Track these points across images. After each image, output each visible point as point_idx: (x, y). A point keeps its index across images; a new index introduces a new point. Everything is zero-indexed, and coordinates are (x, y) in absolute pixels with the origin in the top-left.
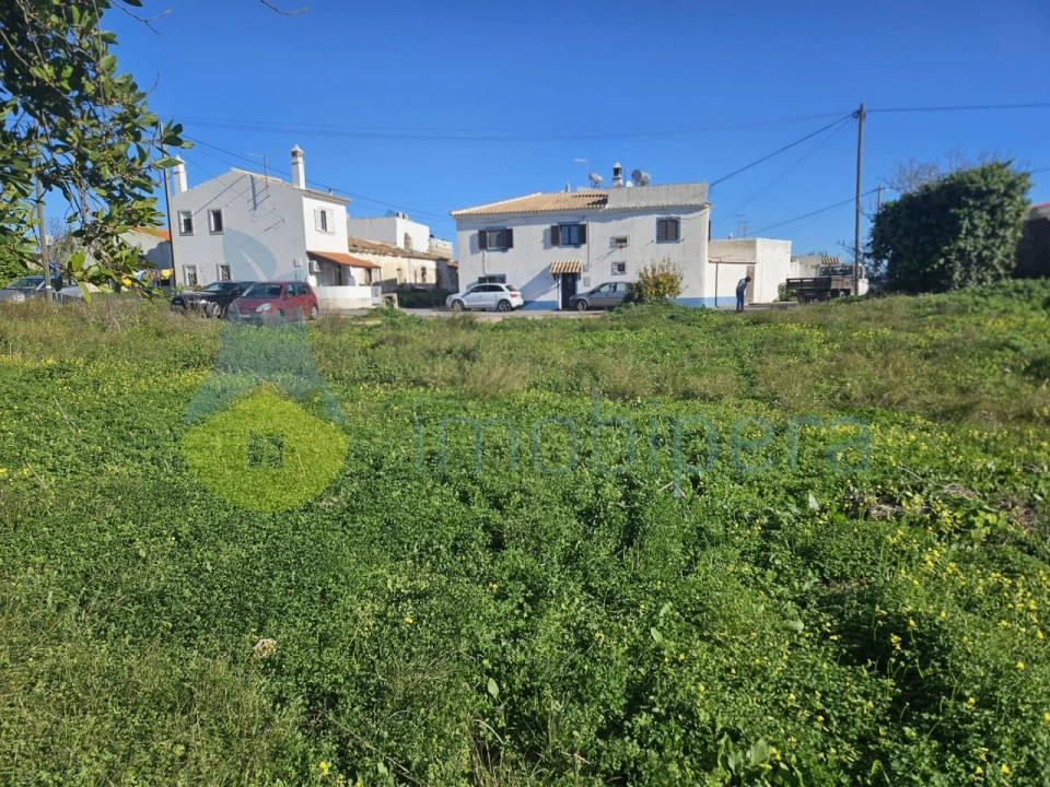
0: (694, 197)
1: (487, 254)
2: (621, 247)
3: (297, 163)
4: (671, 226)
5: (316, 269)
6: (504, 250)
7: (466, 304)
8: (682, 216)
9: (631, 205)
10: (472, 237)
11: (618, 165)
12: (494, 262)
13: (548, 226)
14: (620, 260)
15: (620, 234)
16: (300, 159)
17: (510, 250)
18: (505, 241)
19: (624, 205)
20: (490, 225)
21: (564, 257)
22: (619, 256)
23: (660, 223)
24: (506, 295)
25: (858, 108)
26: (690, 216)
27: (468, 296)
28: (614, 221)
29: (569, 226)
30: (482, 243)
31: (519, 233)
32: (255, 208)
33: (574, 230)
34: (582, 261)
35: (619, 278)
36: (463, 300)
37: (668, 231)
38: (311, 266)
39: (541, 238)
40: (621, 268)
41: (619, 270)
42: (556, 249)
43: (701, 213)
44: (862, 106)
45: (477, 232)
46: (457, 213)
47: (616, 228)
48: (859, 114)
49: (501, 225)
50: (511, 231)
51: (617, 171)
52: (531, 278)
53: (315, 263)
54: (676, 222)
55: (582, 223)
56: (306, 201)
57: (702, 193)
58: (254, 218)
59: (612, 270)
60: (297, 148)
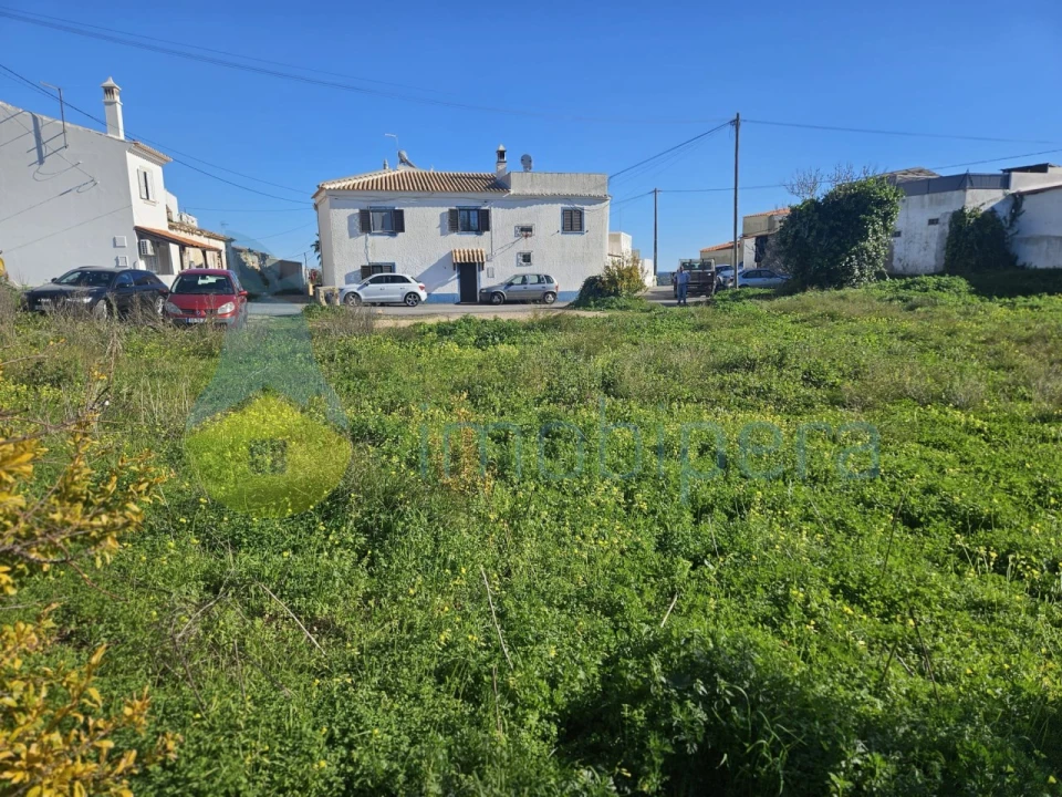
0: (596, 188)
1: (370, 238)
2: (526, 236)
3: (113, 103)
4: (576, 217)
5: (150, 251)
6: (393, 234)
7: (363, 297)
8: (586, 207)
9: (537, 191)
10: (350, 218)
11: (502, 148)
12: (381, 248)
13: (446, 209)
14: (526, 251)
15: (525, 223)
16: (117, 98)
17: (400, 234)
18: (395, 223)
19: (529, 191)
20: (374, 204)
21: (465, 244)
22: (524, 245)
23: (565, 212)
24: (414, 287)
25: (735, 117)
26: (593, 207)
27: (366, 288)
28: (518, 208)
29: (469, 211)
30: (365, 224)
31: (411, 214)
32: (41, 160)
33: (474, 215)
34: (486, 250)
35: (525, 270)
36: (360, 293)
37: (573, 222)
38: (141, 248)
39: (437, 222)
40: (527, 258)
41: (524, 261)
42: (455, 234)
43: (603, 204)
44: (738, 115)
45: (357, 211)
46: (332, 187)
47: (521, 215)
48: (736, 123)
49: (389, 204)
50: (401, 212)
51: (501, 154)
52: (426, 268)
53: (148, 242)
54: (581, 213)
55: (484, 208)
56: (130, 157)
57: (603, 185)
58: (37, 176)
59: (518, 260)
60: (110, 82)
